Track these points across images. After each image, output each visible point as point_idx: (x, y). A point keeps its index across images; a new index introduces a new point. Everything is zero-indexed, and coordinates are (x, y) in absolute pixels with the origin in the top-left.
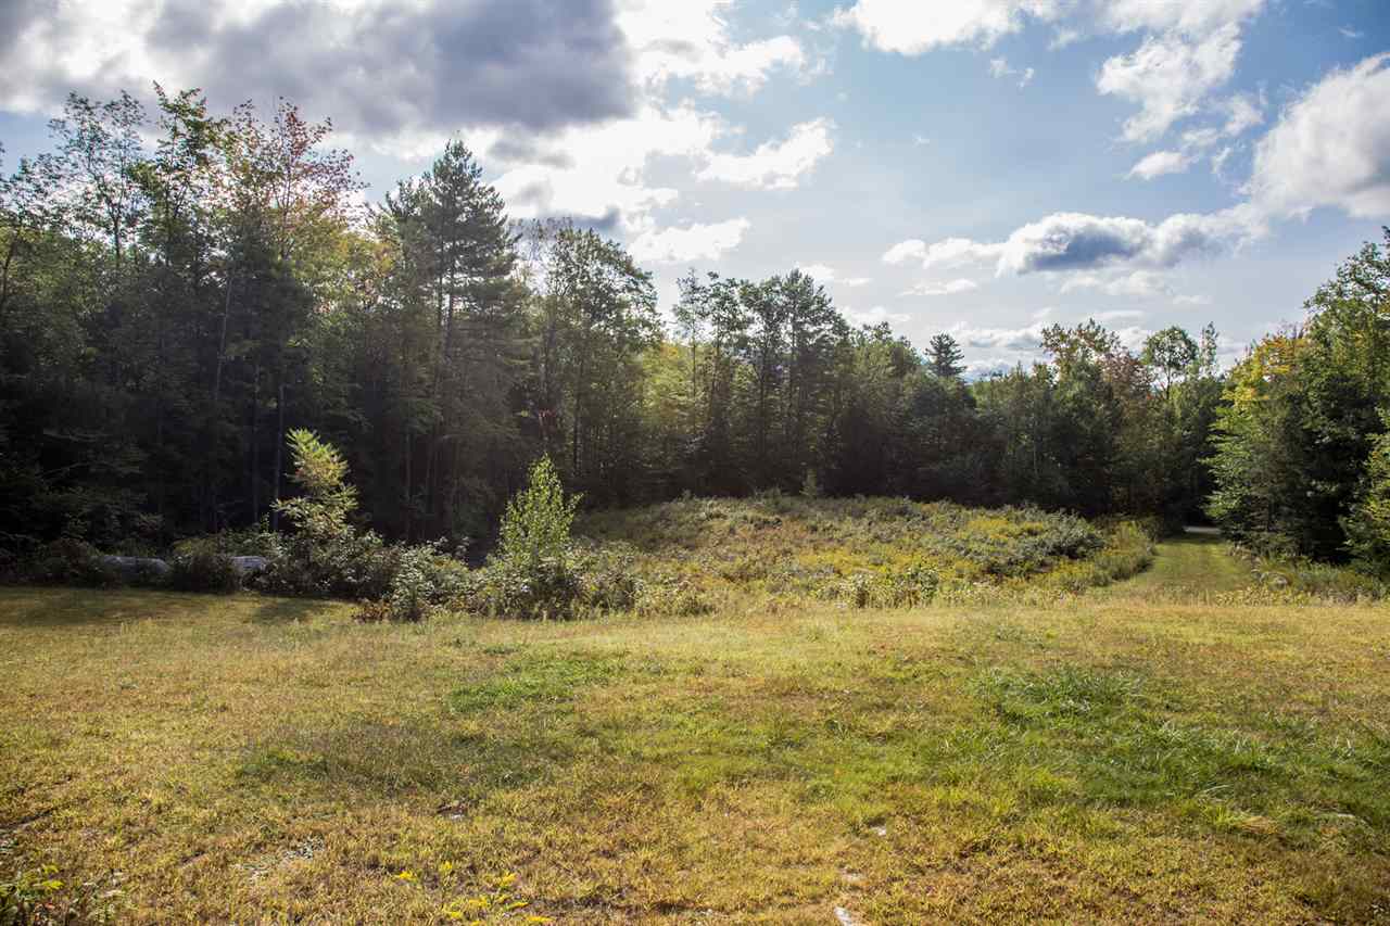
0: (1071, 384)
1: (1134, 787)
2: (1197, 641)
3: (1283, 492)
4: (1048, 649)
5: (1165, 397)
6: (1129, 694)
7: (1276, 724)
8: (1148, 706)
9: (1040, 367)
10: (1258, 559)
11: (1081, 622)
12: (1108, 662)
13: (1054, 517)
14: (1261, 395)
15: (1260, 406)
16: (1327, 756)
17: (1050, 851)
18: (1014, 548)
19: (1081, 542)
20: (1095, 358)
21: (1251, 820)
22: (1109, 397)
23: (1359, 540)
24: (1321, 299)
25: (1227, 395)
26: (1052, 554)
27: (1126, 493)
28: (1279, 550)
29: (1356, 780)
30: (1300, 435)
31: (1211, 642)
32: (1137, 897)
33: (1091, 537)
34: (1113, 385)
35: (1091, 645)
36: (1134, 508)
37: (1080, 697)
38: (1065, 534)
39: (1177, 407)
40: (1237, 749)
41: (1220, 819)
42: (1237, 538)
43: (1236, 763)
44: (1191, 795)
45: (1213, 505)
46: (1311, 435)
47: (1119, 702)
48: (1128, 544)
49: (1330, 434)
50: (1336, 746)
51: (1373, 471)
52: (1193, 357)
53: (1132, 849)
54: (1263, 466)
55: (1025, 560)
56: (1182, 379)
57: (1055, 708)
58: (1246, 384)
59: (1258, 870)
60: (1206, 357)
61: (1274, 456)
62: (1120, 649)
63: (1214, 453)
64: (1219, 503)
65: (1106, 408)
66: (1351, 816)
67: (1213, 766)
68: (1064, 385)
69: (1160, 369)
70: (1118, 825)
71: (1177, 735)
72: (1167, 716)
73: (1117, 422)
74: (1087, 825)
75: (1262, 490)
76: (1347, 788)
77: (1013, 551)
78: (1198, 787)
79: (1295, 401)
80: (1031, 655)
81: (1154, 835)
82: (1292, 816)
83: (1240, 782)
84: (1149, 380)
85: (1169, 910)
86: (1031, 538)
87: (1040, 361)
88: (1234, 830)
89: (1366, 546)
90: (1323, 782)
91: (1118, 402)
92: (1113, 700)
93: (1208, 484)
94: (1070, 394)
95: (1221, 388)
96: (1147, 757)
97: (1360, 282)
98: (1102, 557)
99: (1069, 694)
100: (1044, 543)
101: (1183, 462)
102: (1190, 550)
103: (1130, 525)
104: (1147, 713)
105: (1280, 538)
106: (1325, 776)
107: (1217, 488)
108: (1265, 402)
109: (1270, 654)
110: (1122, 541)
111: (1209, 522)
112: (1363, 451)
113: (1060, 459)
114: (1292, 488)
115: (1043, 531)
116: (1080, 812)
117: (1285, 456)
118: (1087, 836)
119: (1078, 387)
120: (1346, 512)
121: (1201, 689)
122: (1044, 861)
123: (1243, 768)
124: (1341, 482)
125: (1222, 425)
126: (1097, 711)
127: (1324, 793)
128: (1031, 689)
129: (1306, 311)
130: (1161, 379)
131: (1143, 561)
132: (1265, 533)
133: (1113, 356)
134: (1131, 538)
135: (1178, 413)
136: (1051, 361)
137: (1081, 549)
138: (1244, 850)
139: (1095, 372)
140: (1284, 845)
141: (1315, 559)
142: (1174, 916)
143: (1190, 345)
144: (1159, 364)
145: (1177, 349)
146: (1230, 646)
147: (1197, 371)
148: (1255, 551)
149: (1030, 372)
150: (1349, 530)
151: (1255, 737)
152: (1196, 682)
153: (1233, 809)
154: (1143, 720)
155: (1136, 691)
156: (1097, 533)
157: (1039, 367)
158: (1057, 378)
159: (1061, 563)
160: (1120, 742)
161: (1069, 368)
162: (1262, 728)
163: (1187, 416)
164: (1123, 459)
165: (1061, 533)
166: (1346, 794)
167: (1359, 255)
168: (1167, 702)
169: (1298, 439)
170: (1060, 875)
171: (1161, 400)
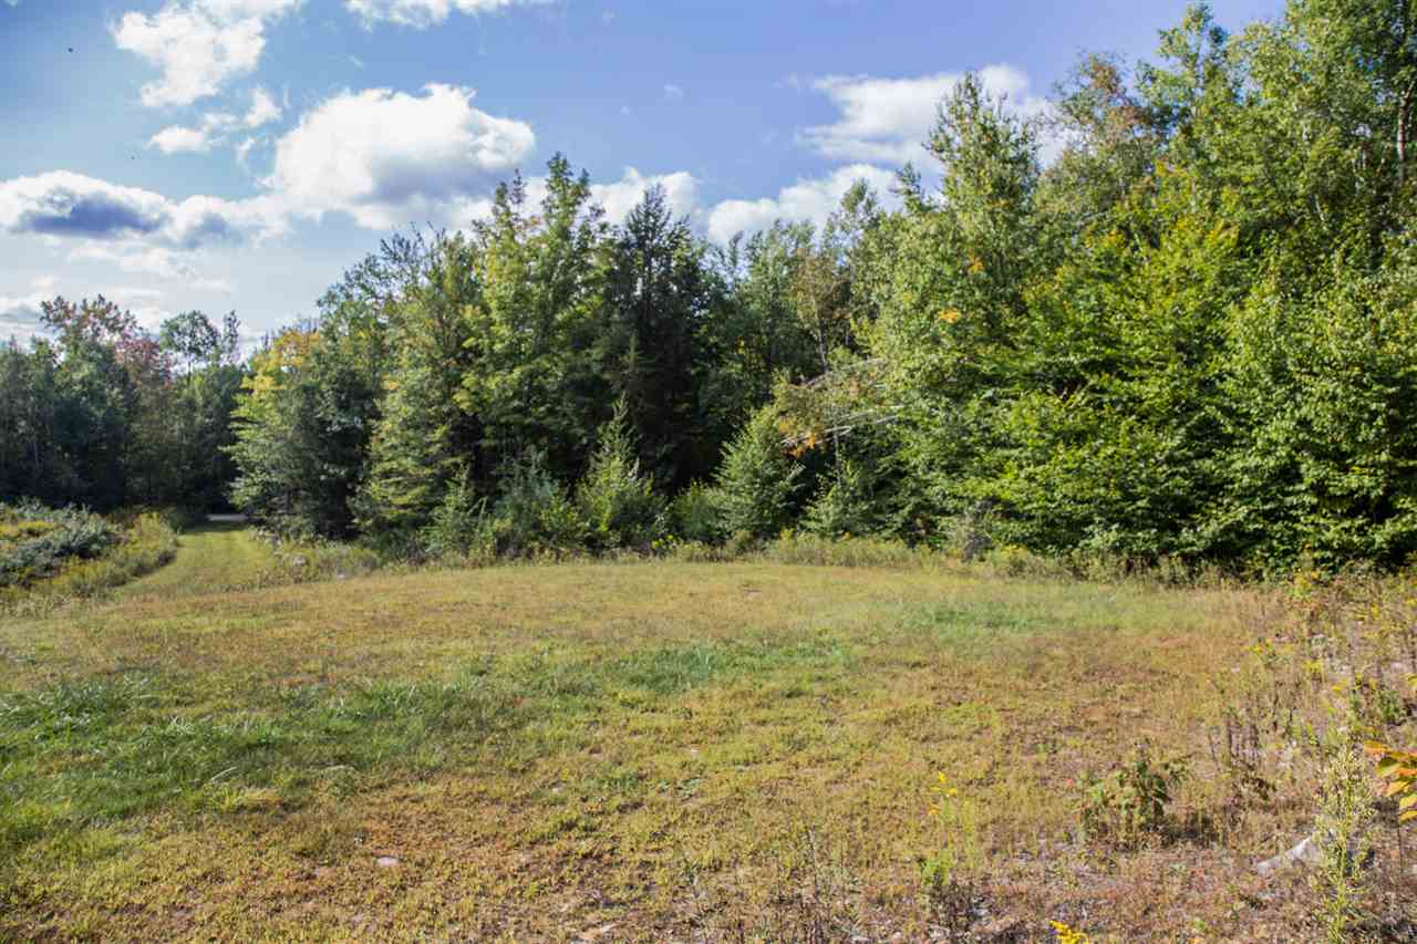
0: (79, 365)
1: (139, 793)
2: (209, 630)
3: (301, 477)
4: (42, 663)
5: (185, 382)
6: (136, 696)
7: (281, 697)
8: (157, 704)
9: (41, 344)
10: (279, 543)
11: (84, 627)
12: (113, 665)
13: (61, 514)
14: (279, 384)
15: (279, 396)
16: (323, 718)
17: (36, 893)
18: (10, 552)
19: (94, 539)
20: (107, 338)
21: (255, 795)
22: (124, 381)
23: (364, 516)
24: (331, 298)
25: (246, 383)
26: (60, 555)
27: (146, 484)
28: (298, 532)
29: (347, 733)
30: (314, 423)
31: (223, 629)
32: (141, 908)
33: (106, 533)
34: (129, 367)
35: (94, 651)
36: (153, 500)
37: (77, 711)
38: (74, 532)
39: (198, 393)
40: (246, 728)
41: (227, 802)
42: (259, 523)
43: (243, 744)
44: (199, 786)
45: (235, 493)
46: (323, 423)
47: (124, 707)
48: (149, 538)
49: (339, 423)
50: (331, 707)
51: (373, 454)
52: (214, 343)
53: (135, 860)
54: (281, 453)
55: (26, 565)
56: (203, 365)
57: (48, 728)
58: (265, 374)
59: (263, 840)
60: (227, 344)
61: (291, 443)
62: (127, 650)
63: (235, 440)
64: (242, 491)
65: (121, 393)
66: (342, 767)
67: (222, 750)
68: (71, 366)
69: (180, 354)
70: (120, 839)
71: (186, 729)
72: (176, 711)
73: (133, 407)
74: (84, 850)
75: (282, 476)
76: (339, 743)
77: (9, 556)
78: (206, 776)
79: (308, 391)
80: (19, 674)
81: (159, 838)
82: (294, 780)
83: (246, 761)
84: (168, 365)
85: (177, 909)
86: (32, 540)
87: (41, 336)
88: (242, 808)
89: (369, 522)
90: (321, 742)
91: (134, 386)
92: (115, 707)
93: (231, 471)
94: (77, 376)
95: (241, 375)
96: (154, 759)
97: (363, 287)
98: (119, 554)
99: (66, 710)
100: (49, 544)
101: (206, 450)
102: (214, 539)
103: (151, 517)
104: (154, 713)
105: (299, 520)
106: (323, 736)
107: (240, 474)
108: (283, 391)
109: (280, 632)
110: (141, 534)
111: (232, 509)
112: (365, 436)
113: (67, 448)
114: (308, 473)
115: (46, 530)
116: (76, 838)
117: (300, 444)
118: (83, 862)
119: (87, 369)
120: (353, 494)
121: (213, 677)
122: (29, 907)
123: (251, 747)
124: (350, 466)
125: (242, 412)
126: (98, 722)
127: (320, 752)
128: (15, 713)
129: (319, 309)
130: (183, 365)
131: (165, 553)
132: (286, 517)
133: (129, 337)
134: (151, 531)
135: (200, 400)
136: (53, 338)
137: (95, 547)
138: (250, 826)
139: (108, 354)
140: (286, 810)
141: (330, 538)
142: (181, 913)
143: (213, 332)
144: (178, 349)
145: (198, 335)
146: (242, 631)
147: (218, 359)
148: (277, 534)
149: (27, 348)
150: (355, 509)
151: (263, 715)
152: (207, 672)
153: (239, 789)
154: (150, 721)
155: (144, 693)
156: (112, 528)
157: (39, 344)
158: (62, 358)
159: (71, 563)
160: (126, 749)
161: (76, 347)
162: (268, 704)
163: (209, 403)
164: (141, 448)
165: (70, 530)
166: (339, 748)
167: (363, 263)
168: (176, 697)
169: (311, 426)
170: (51, 916)
171: (181, 387)
